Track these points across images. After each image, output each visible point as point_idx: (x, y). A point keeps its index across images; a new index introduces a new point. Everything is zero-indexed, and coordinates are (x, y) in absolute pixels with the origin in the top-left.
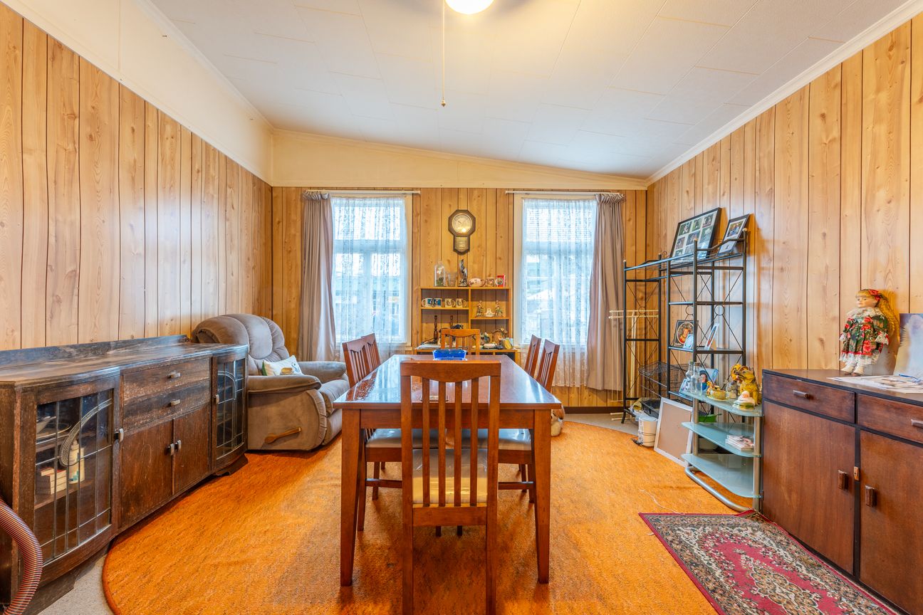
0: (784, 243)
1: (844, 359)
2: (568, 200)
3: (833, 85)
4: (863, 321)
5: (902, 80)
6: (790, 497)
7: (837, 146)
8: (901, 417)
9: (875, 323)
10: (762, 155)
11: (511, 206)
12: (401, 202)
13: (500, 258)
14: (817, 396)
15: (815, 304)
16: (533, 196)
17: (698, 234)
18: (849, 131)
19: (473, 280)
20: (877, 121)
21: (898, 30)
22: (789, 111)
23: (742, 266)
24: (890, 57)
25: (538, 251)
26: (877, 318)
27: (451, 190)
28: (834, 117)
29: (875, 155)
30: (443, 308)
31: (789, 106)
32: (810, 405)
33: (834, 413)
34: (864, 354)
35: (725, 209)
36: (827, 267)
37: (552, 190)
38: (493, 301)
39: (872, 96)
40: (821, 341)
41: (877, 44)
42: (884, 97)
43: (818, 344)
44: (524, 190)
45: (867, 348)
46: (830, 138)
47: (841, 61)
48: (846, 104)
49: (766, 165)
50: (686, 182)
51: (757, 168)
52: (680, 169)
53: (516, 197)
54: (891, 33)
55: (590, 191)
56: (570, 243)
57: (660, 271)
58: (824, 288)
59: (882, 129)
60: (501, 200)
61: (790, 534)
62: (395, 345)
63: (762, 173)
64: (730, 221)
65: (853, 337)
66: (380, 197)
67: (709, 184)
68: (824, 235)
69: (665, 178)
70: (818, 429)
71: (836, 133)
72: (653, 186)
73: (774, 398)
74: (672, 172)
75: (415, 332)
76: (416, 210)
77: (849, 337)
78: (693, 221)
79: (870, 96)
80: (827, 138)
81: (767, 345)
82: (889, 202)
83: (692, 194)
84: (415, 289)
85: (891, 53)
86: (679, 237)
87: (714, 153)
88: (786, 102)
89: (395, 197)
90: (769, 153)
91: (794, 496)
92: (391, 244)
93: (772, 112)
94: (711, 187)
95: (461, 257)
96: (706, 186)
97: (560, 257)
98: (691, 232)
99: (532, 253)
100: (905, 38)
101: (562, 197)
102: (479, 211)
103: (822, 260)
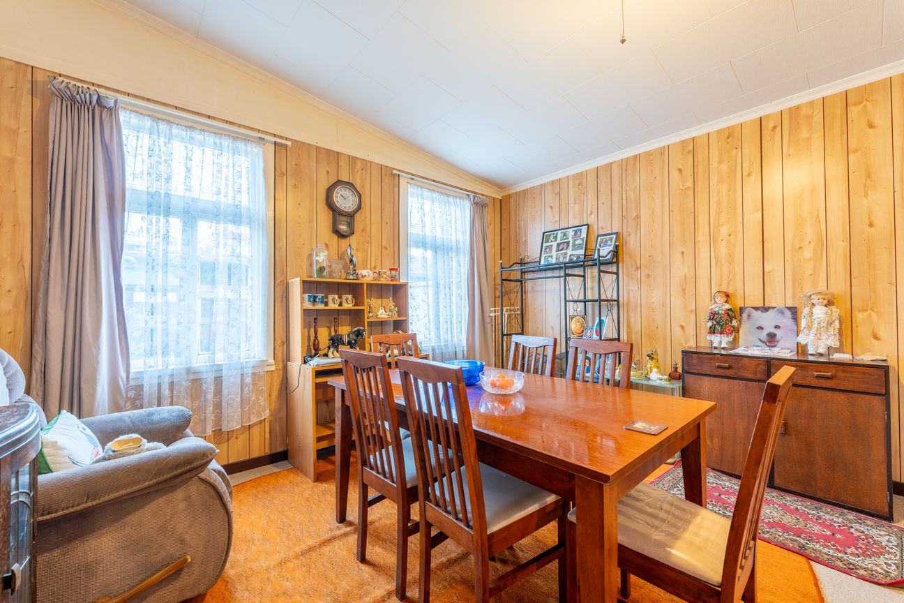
0: (650, 256)
1: (713, 337)
2: (448, 195)
3: (687, 150)
4: (723, 312)
5: (736, 160)
6: (712, 442)
7: (691, 193)
8: (804, 372)
9: (730, 313)
10: (628, 188)
11: (396, 190)
12: (256, 150)
13: (386, 248)
14: (735, 366)
15: (677, 302)
16: (418, 184)
17: (568, 243)
18: (700, 185)
19: (364, 272)
20: (720, 181)
21: (733, 127)
22: (652, 160)
23: (615, 271)
24: (728, 143)
25: (423, 244)
26: (730, 310)
27: (329, 152)
28: (688, 172)
29: (719, 204)
30: (326, 308)
31: (652, 157)
32: (730, 373)
33: (750, 376)
34: (728, 334)
35: (592, 226)
36: (685, 276)
37: (434, 181)
38: (379, 298)
39: (716, 165)
40: (682, 327)
41: (719, 132)
42: (724, 167)
43: (679, 329)
44: (408, 173)
45: (729, 330)
46: (686, 186)
47: (694, 136)
48: (697, 166)
49: (632, 196)
50: (549, 198)
51: (624, 198)
52: (542, 186)
53: (402, 180)
54: (728, 128)
55: (463, 189)
56: (451, 239)
57: (522, 273)
58: (684, 290)
59: (724, 187)
60: (386, 180)
61: (713, 469)
62: (252, 364)
63: (628, 201)
64: (598, 236)
65: (718, 323)
66: (222, 134)
67: (575, 203)
68: (683, 253)
69: (525, 192)
70: (736, 388)
71: (690, 184)
72: (509, 196)
73: (694, 371)
74: (532, 188)
75: (279, 342)
76: (281, 168)
77: (715, 323)
78: (559, 232)
79: (714, 165)
80: (683, 186)
81: (636, 332)
82: (730, 235)
83: (556, 209)
84: (278, 281)
85: (729, 140)
86: (545, 245)
87: (580, 179)
88: (649, 154)
89: (247, 139)
90: (635, 188)
91: (716, 440)
92: (244, 211)
93: (636, 158)
94: (577, 207)
95: (344, 242)
96: (571, 205)
97: (444, 253)
98: (559, 241)
99: (417, 246)
100: (737, 133)
101: (443, 191)
102: (363, 187)
103: (680, 269)
